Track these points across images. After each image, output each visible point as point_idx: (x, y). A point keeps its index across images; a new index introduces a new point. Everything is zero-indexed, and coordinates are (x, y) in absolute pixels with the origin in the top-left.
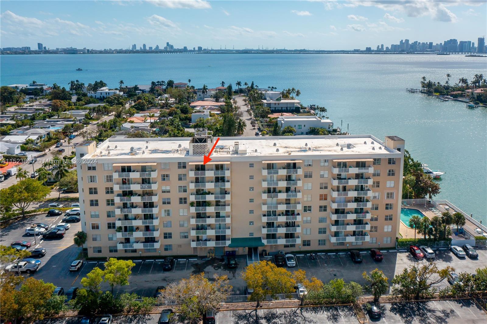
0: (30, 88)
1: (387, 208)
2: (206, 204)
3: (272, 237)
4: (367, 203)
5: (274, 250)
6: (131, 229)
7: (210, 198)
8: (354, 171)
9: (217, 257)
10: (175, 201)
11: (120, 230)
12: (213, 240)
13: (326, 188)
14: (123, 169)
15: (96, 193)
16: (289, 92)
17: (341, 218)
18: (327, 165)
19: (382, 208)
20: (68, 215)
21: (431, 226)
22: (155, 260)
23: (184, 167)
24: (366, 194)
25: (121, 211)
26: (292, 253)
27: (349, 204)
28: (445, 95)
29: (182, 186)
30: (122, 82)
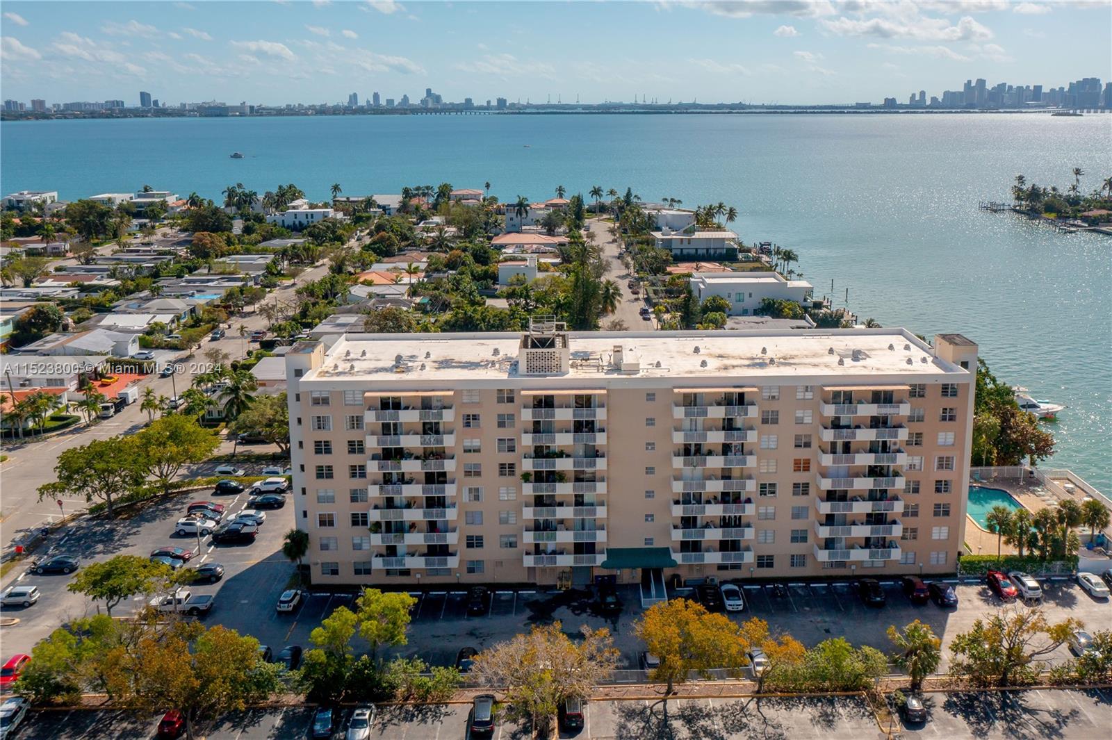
0: (138, 203)
1: (938, 490)
2: (555, 477)
3: (690, 547)
4: (897, 478)
5: (696, 576)
6: (400, 528)
7: (563, 465)
8: (868, 410)
9: (577, 588)
10: (490, 471)
11: (377, 527)
12: (568, 553)
13: (808, 445)
14: (385, 404)
15: (328, 451)
16: (710, 213)
17: (840, 509)
18: (811, 397)
19: (927, 488)
20: (258, 492)
21: (1033, 530)
22: (448, 592)
23: (511, 400)
24: (894, 460)
25: (381, 488)
26: (734, 581)
27: (856, 480)
28: (1069, 217)
29: (504, 440)
30: (336, 188)
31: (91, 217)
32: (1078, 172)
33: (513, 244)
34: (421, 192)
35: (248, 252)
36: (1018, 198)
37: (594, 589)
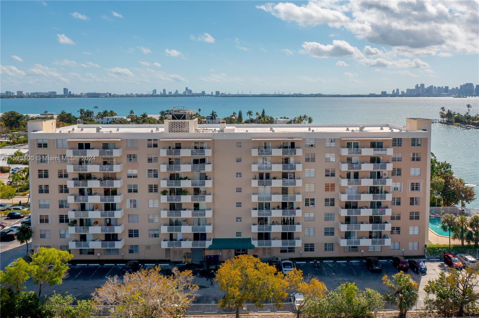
1: (412, 204)
2: (181, 192)
3: (264, 236)
4: (386, 194)
5: (267, 255)
6: (88, 223)
7: (185, 184)
8: (368, 152)
9: (194, 263)
10: (143, 189)
12: (189, 240)
13: (333, 175)
14: (81, 146)
16: (301, 119)
17: (353, 214)
18: (334, 146)
19: (405, 202)
21: (469, 229)
22: (116, 265)
23: (155, 145)
24: (384, 183)
25: (75, 198)
26: (291, 259)
27: (362, 196)
28: (466, 124)
29: (152, 170)
30: (132, 112)
31: (12, 119)
32: (469, 106)
34: (169, 112)
36: (442, 117)
37: (204, 263)
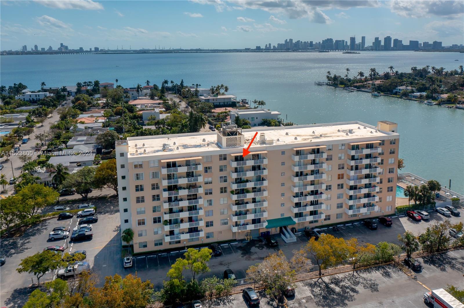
1: (389, 182)
2: (244, 191)
3: (299, 215)
4: (376, 178)
5: (301, 227)
6: (177, 222)
7: (248, 185)
8: (366, 152)
9: (254, 239)
10: (216, 191)
11: (166, 223)
12: (250, 224)
13: (343, 168)
14: (169, 165)
15: (142, 190)
16: (218, 88)
17: (357, 193)
18: (344, 148)
19: (385, 181)
20: (81, 216)
21: (420, 194)
23: (225, 159)
24: (376, 171)
25: (167, 204)
26: (316, 228)
27: (362, 180)
28: (349, 86)
29: (222, 177)
30: (43, 84)
32: (348, 70)
33: (140, 104)
34: (86, 84)
35: (12, 112)
36: (329, 80)
37: (262, 238)
